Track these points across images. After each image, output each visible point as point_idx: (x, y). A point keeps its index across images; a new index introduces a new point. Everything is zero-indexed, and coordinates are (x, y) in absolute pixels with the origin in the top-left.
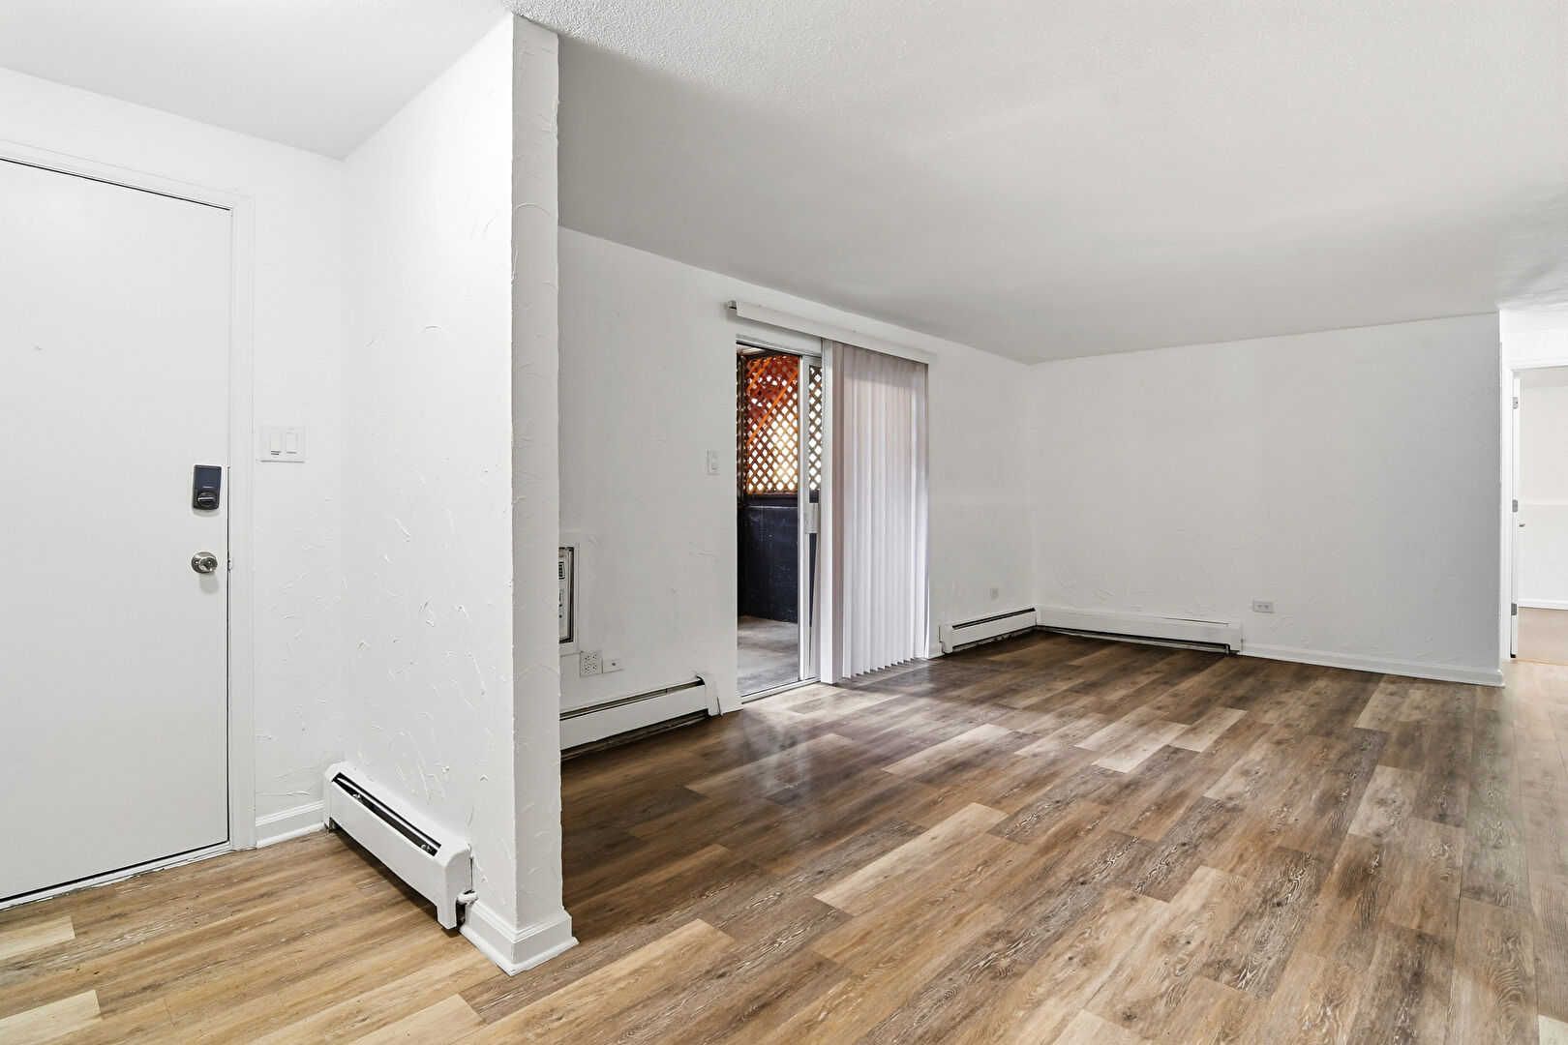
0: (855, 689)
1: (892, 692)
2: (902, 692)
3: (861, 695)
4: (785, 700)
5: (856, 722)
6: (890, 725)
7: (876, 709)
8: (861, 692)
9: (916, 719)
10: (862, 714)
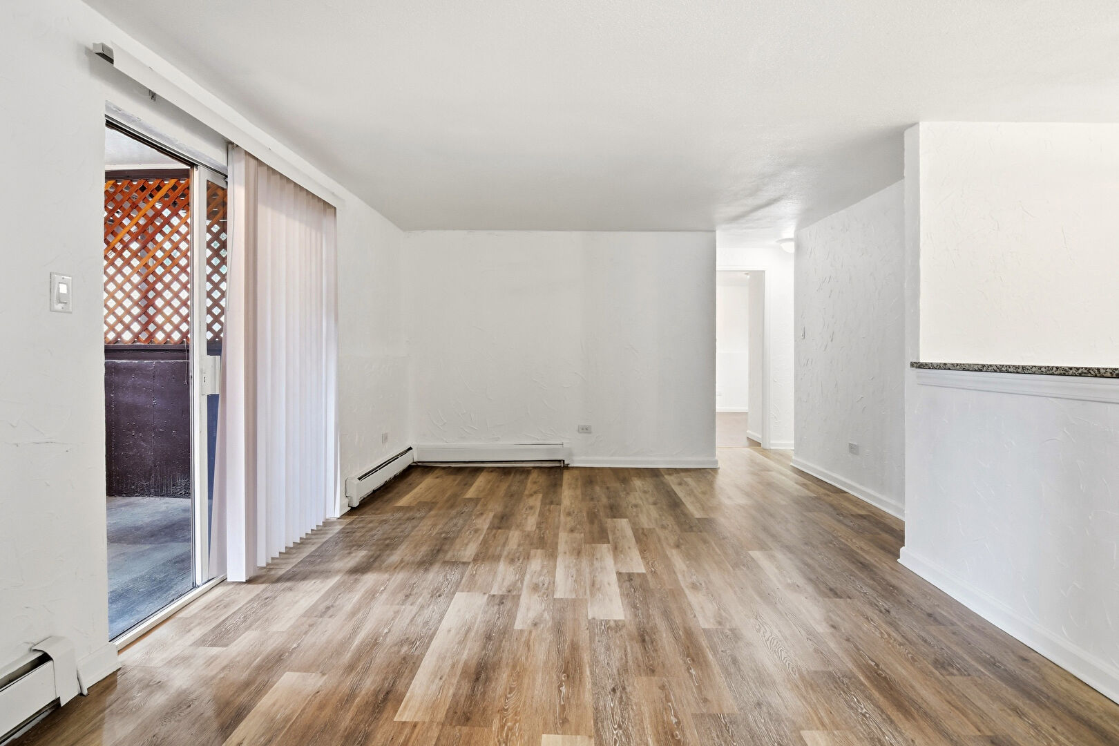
0: (278, 580)
1: (326, 574)
2: (338, 572)
3: (290, 589)
4: (186, 629)
5: (309, 640)
6: (355, 631)
7: (322, 607)
8: (288, 584)
9: (380, 610)
10: (310, 621)
